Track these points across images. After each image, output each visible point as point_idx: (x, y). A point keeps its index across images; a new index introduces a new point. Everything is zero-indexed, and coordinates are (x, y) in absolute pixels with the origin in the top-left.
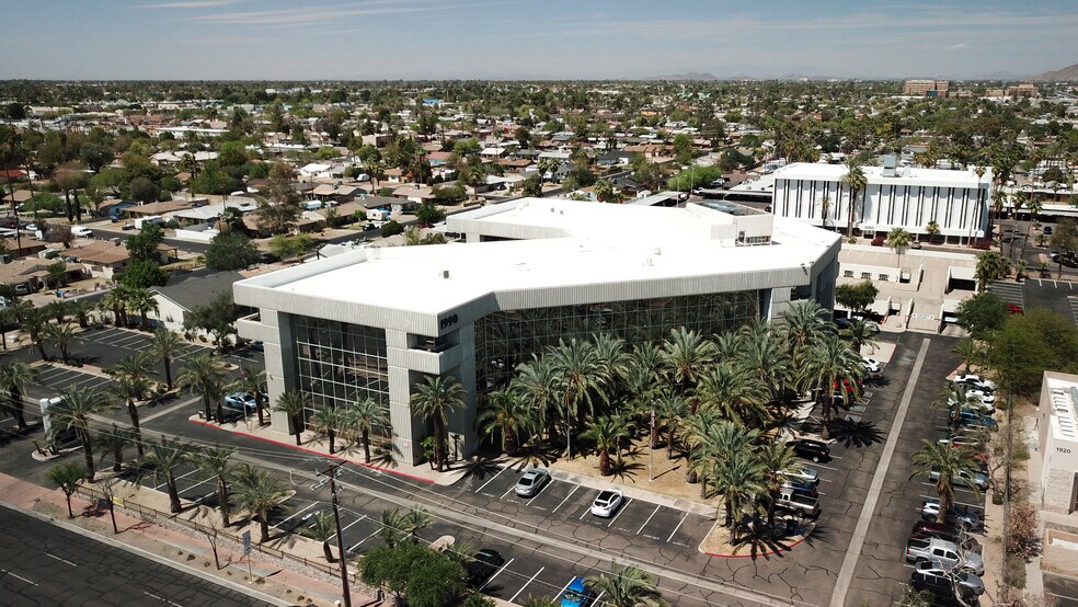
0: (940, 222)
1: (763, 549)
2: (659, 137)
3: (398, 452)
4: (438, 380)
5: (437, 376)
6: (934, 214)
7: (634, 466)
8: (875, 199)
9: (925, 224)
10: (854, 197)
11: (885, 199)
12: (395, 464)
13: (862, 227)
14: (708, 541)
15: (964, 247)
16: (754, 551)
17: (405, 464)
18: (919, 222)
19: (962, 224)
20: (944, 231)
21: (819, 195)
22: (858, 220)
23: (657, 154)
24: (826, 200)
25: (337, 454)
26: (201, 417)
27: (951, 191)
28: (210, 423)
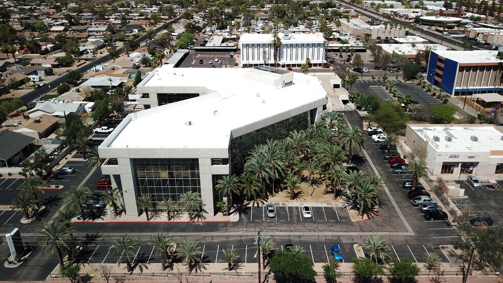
0: (310, 58)
1: (371, 215)
2: (141, 15)
3: (206, 212)
4: (228, 177)
5: (228, 175)
6: (308, 55)
7: (299, 193)
8: (285, 50)
9: (305, 59)
10: (276, 50)
11: (289, 50)
12: (204, 218)
13: (281, 63)
14: (352, 217)
15: (320, 68)
16: (368, 216)
17: (210, 216)
18: (302, 59)
19: (318, 58)
20: (312, 62)
21: (261, 50)
22: (278, 60)
23: (148, 25)
24: (265, 53)
25: (172, 220)
26: (79, 219)
27: (313, 45)
28: (86, 221)
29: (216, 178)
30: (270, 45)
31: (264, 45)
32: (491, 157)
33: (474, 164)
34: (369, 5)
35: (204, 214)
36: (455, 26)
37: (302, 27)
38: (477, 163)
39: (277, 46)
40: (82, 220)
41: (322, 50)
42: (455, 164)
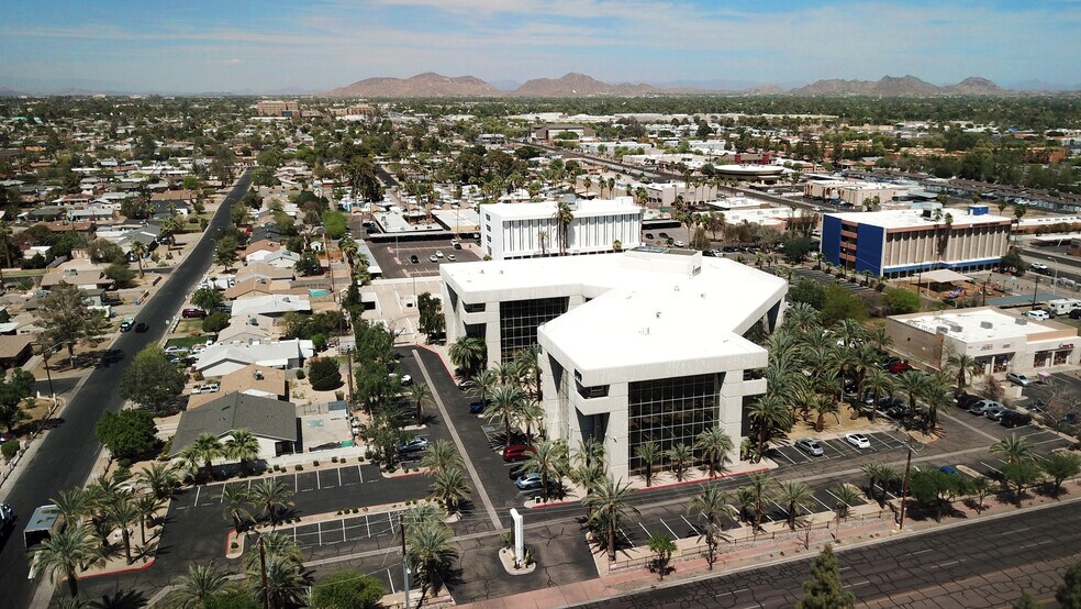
1: (938, 433)
3: (729, 461)
4: (765, 397)
5: (764, 394)
11: (583, 228)
12: (725, 470)
16: (936, 435)
17: (733, 466)
24: (541, 235)
25: (683, 481)
26: (538, 501)
27: (623, 217)
28: (549, 502)
29: (748, 401)
30: (549, 221)
31: (540, 222)
32: (1028, 343)
33: (1008, 357)
34: (597, 151)
35: (726, 465)
36: (776, 179)
37: (524, 193)
38: (1012, 354)
39: (564, 222)
40: (542, 503)
41: (637, 225)
42: (987, 359)
